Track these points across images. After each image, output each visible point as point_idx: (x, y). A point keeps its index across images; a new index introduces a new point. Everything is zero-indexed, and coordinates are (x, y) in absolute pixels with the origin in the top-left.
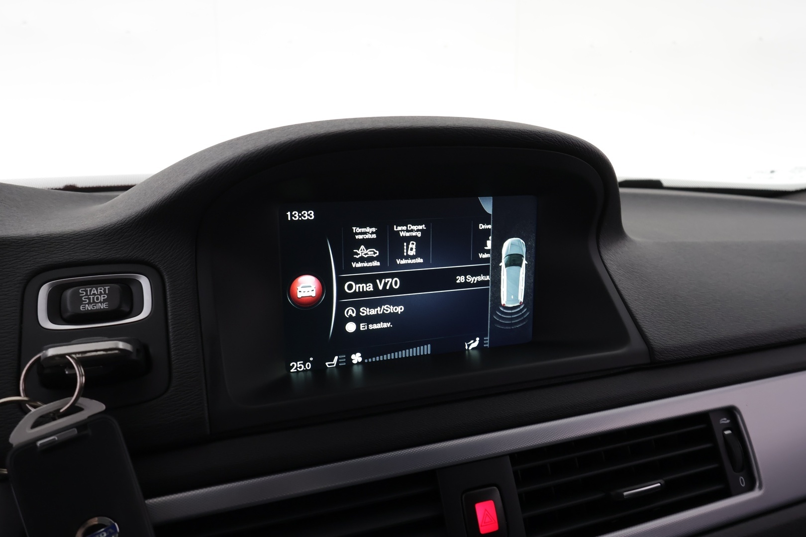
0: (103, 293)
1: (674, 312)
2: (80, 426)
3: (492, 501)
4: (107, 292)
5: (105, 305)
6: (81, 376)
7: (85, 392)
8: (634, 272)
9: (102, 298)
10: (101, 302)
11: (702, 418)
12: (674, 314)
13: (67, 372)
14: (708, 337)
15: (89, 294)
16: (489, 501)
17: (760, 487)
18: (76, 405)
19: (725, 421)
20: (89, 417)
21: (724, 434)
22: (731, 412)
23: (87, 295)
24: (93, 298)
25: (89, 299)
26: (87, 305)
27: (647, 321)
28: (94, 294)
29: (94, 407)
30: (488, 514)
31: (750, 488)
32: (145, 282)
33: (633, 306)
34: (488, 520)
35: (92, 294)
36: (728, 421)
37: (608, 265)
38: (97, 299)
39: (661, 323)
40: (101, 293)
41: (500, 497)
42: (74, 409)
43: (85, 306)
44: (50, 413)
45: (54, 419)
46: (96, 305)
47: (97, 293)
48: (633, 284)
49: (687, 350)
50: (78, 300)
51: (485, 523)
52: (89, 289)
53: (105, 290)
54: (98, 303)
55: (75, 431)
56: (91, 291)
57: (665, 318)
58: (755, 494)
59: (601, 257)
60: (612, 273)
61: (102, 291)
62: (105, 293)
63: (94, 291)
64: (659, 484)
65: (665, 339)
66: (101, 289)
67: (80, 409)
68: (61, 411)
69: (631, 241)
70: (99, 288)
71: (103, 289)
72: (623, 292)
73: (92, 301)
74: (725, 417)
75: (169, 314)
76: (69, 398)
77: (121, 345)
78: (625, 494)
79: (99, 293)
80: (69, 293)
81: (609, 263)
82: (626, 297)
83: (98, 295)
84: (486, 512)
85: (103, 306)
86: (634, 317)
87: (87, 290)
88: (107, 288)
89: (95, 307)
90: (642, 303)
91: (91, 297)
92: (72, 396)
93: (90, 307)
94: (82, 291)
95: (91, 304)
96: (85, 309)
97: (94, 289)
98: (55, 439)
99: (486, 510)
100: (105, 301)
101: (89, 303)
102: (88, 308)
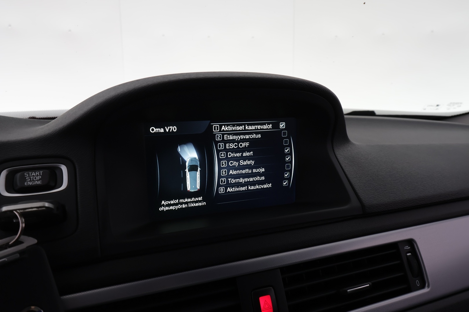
0: (39, 175)
1: (377, 184)
2: (21, 252)
3: (269, 296)
4: (41, 174)
5: (39, 182)
6: (22, 223)
7: (25, 232)
8: (354, 161)
9: (38, 178)
10: (37, 180)
11: (394, 245)
12: (376, 185)
13: (14, 221)
14: (397, 199)
15: (30, 175)
16: (268, 296)
17: (428, 287)
18: (19, 240)
19: (407, 248)
20: (27, 247)
21: (407, 256)
22: (411, 242)
23: (29, 176)
24: (33, 178)
25: (30, 178)
26: (29, 182)
27: (361, 190)
28: (33, 176)
29: (30, 241)
30: (267, 303)
31: (423, 287)
32: (64, 169)
33: (353, 181)
34: (267, 306)
35: (32, 175)
36: (409, 248)
37: (338, 158)
38: (35, 178)
39: (369, 191)
40: (38, 175)
41: (274, 293)
42: (18, 242)
43: (28, 183)
44: (4, 245)
45: (6, 248)
46: (34, 182)
47: (35, 175)
48: (353, 168)
49: (384, 206)
50: (24, 179)
51: (265, 308)
52: (30, 173)
53: (40, 173)
54: (36, 181)
55: (18, 255)
56: (31, 174)
57: (371, 188)
58: (426, 290)
59: (334, 153)
60: (341, 162)
61: (38, 174)
62: (40, 175)
63: (33, 174)
64: (369, 285)
65: (372, 200)
66: (37, 173)
67: (22, 243)
68: (10, 243)
69: (353, 144)
70: (36, 172)
71: (39, 173)
72: (347, 173)
73: (32, 180)
74: (408, 246)
75: (78, 187)
76: (15, 236)
77: (47, 204)
78: (348, 291)
79: (36, 175)
80: (18, 175)
81: (339, 157)
82: (349, 176)
83: (36, 176)
84: (266, 302)
85: (39, 183)
86: (354, 187)
87: (29, 173)
88: (41, 172)
89: (34, 183)
90: (358, 180)
91: (32, 177)
92: (17, 234)
93: (30, 183)
94: (26, 174)
95: (31, 181)
96: (28, 184)
97: (34, 173)
98: (5, 260)
99: (265, 301)
100: (40, 179)
101: (30, 181)
102: (29, 184)
